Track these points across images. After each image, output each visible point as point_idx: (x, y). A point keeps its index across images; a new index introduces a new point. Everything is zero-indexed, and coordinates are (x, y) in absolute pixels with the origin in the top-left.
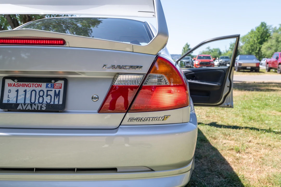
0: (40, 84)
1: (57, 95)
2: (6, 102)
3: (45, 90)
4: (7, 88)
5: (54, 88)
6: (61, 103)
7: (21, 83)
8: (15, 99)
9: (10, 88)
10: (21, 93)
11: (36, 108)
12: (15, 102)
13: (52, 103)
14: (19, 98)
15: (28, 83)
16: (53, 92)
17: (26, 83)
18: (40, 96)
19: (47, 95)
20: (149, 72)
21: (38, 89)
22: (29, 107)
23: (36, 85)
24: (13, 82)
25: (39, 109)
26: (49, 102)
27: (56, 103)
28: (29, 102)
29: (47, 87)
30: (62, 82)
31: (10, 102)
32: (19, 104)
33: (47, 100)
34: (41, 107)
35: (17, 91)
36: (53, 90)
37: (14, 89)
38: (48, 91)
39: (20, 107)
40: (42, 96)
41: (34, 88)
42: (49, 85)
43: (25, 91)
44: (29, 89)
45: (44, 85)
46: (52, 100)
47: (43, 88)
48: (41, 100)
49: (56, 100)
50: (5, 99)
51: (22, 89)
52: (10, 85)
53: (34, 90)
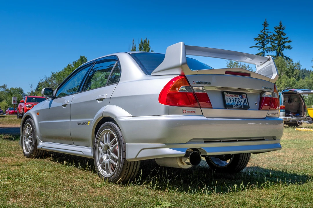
0: (237, 95)
1: (245, 101)
2: (228, 104)
4: (226, 97)
5: (243, 97)
6: (248, 105)
7: (230, 95)
8: (230, 103)
11: (240, 107)
13: (244, 105)
14: (232, 102)
15: (233, 95)
16: (243, 99)
18: (239, 102)
19: (242, 101)
20: (274, 91)
22: (237, 107)
24: (227, 94)
27: (246, 105)
28: (236, 104)
29: (240, 97)
30: (245, 95)
31: (229, 104)
32: (233, 105)
33: (242, 103)
34: (242, 107)
35: (230, 98)
36: (243, 98)
37: (228, 98)
38: (241, 99)
39: (234, 107)
40: (240, 102)
42: (241, 96)
43: (233, 99)
44: (234, 98)
46: (244, 103)
47: (239, 97)
48: (240, 103)
49: (246, 103)
50: (227, 102)
51: (231, 98)
52: (226, 95)
53: (236, 98)
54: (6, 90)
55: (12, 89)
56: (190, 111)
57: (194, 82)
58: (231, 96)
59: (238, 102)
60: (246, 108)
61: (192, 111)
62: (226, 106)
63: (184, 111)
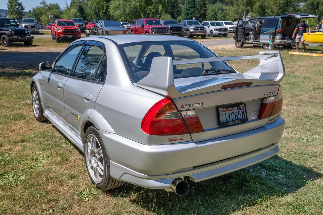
0: (234, 108)
1: (243, 113)
2: (222, 122)
3: (237, 111)
4: (221, 113)
5: (240, 109)
6: (246, 117)
7: (226, 109)
8: (225, 120)
9: (222, 113)
10: (227, 115)
11: (236, 122)
12: (226, 121)
14: (227, 118)
15: (229, 109)
17: (228, 109)
18: (236, 115)
19: (239, 114)
22: (233, 123)
23: (233, 109)
24: (222, 109)
25: (238, 123)
26: (240, 118)
27: (244, 118)
28: (232, 120)
29: (238, 109)
30: (244, 105)
31: (224, 122)
32: (228, 122)
33: (239, 117)
34: (239, 122)
35: (225, 114)
36: (241, 110)
37: (224, 113)
38: (239, 111)
39: (229, 124)
40: (237, 115)
41: (232, 111)
42: (238, 108)
43: (229, 114)
44: (230, 112)
45: (236, 108)
46: (242, 117)
47: (236, 110)
49: (243, 116)
50: (221, 120)
51: (227, 113)
52: (221, 112)
53: (233, 112)
54: (46, 6)
55: (50, 4)
56: (178, 138)
57: (182, 105)
58: (227, 111)
59: (235, 117)
60: (244, 121)
61: (180, 138)
62: (221, 125)
63: (170, 140)
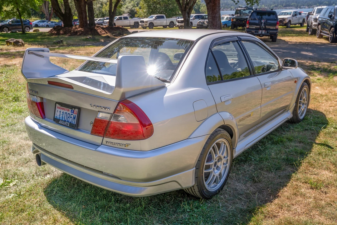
0: (69, 109)
1: (74, 118)
4: (57, 109)
7: (62, 107)
8: (59, 117)
10: (62, 113)
13: (72, 123)
14: (61, 116)
16: (73, 115)
17: (64, 108)
18: (68, 117)
19: (71, 117)
20: (114, 112)
21: (68, 112)
22: (63, 123)
23: (67, 110)
25: (66, 125)
27: (74, 123)
28: (64, 120)
30: (77, 110)
31: (57, 118)
32: (60, 120)
33: (70, 120)
35: (60, 112)
36: (73, 114)
37: (59, 110)
38: (71, 114)
40: (69, 117)
42: (72, 111)
43: (63, 112)
44: (65, 111)
46: (72, 121)
47: (70, 112)
48: (68, 119)
49: (74, 122)
50: (56, 115)
51: (62, 111)
52: (58, 107)
53: (66, 113)
58: (63, 109)
62: (54, 120)
